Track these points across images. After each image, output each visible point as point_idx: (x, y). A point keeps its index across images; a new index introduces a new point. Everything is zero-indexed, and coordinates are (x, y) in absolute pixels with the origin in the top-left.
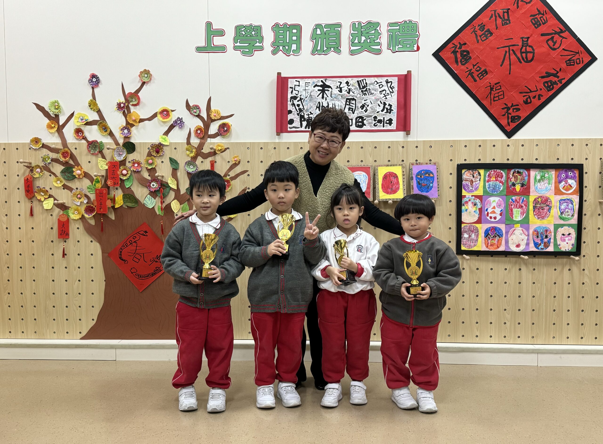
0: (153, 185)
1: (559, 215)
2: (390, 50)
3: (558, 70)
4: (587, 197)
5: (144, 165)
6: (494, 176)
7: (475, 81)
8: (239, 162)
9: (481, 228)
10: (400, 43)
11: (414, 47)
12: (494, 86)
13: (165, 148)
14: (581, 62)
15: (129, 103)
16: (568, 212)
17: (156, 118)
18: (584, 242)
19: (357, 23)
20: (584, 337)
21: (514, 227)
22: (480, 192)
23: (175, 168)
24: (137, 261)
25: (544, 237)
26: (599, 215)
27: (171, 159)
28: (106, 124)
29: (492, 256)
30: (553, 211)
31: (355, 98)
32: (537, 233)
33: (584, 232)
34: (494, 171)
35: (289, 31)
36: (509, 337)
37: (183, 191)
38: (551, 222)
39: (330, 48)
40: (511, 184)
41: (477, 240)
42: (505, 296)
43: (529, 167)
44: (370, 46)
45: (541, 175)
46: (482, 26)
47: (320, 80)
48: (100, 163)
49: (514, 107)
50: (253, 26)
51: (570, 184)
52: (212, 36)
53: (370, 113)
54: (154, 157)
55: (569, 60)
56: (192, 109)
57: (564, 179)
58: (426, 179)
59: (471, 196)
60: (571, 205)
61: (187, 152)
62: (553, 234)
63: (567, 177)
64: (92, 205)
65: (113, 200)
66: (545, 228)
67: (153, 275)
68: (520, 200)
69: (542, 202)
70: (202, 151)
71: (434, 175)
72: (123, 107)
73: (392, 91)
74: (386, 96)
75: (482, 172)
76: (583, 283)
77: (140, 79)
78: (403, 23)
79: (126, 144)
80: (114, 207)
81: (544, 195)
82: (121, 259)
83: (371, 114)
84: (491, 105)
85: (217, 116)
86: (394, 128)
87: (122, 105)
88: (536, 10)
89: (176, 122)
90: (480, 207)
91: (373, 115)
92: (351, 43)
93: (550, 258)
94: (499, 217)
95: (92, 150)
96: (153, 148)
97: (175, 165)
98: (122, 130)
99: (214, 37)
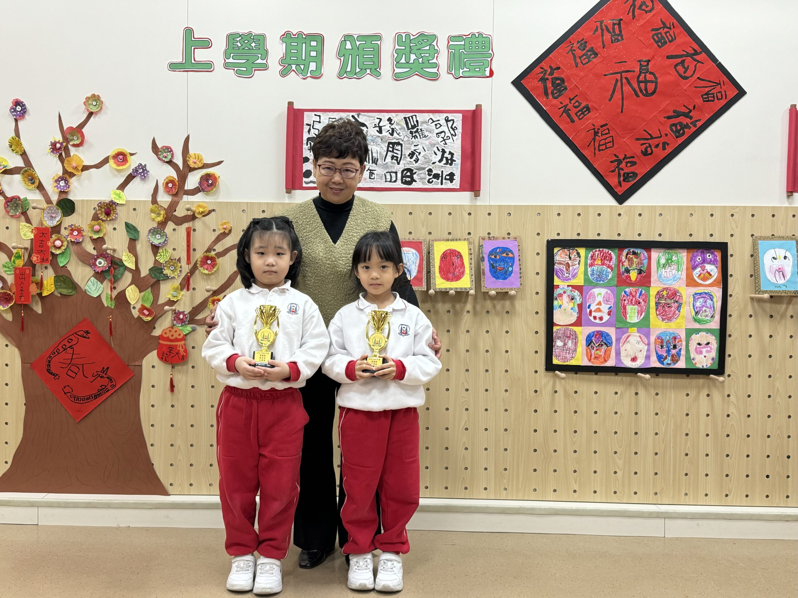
0: (100, 263)
1: (692, 315)
2: (451, 75)
3: (691, 107)
4: (733, 290)
5: (87, 233)
6: (600, 259)
7: (573, 121)
8: (230, 231)
9: (581, 333)
10: (465, 65)
11: (486, 72)
12: (599, 129)
13: (118, 208)
14: (724, 97)
15: (68, 142)
16: (705, 311)
17: (107, 165)
18: (730, 356)
19: (404, 35)
20: (730, 495)
21: (627, 332)
22: (579, 281)
23: (134, 238)
24: (73, 375)
25: (672, 347)
26: (751, 316)
27: (127, 225)
28: (34, 172)
29: (596, 374)
30: (684, 310)
31: (401, 142)
32: (660, 341)
33: (728, 340)
34: (599, 250)
35: (305, 43)
36: (621, 493)
37: (144, 272)
38: (681, 326)
39: (365, 69)
40: (624, 269)
41: (575, 350)
42: (616, 433)
43: (648, 246)
44: (422, 68)
45: (667, 258)
46: (584, 44)
47: (351, 115)
48: (23, 230)
49: (628, 160)
50: (254, 34)
51: (709, 271)
52: (193, 48)
53: (422, 164)
54: (103, 221)
55: (707, 94)
56: (161, 152)
57: (699, 264)
58: (503, 260)
59: (566, 286)
60: (710, 302)
61: (152, 214)
62: (684, 343)
63: (704, 261)
64: (10, 292)
65: (40, 284)
66: (673, 333)
67: (96, 396)
68: (636, 293)
69: (669, 297)
70: (174, 213)
71: (515, 254)
72: (60, 148)
73: (454, 134)
74: (446, 141)
75: (582, 251)
76: (728, 416)
77: (85, 109)
78: (470, 36)
79: (62, 202)
80: (42, 295)
81: (671, 286)
82: (49, 373)
83: (423, 166)
84: (595, 156)
85: (197, 162)
86: (456, 186)
87: (58, 146)
88: (660, 22)
89: (136, 170)
90: (579, 302)
91: (426, 167)
92: (395, 63)
93: (679, 378)
94: (606, 318)
95: (12, 211)
96: (101, 208)
97: (133, 234)
98: (57, 181)
99: (196, 50)
